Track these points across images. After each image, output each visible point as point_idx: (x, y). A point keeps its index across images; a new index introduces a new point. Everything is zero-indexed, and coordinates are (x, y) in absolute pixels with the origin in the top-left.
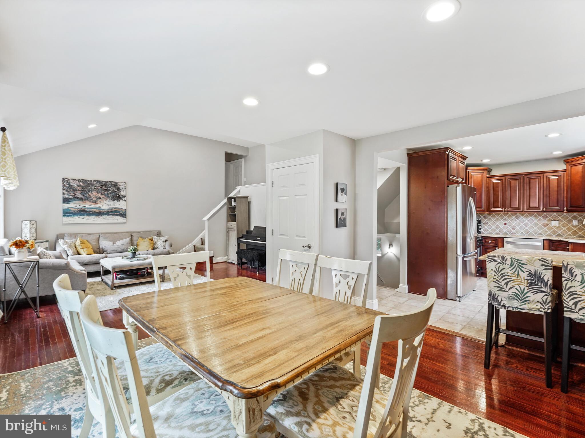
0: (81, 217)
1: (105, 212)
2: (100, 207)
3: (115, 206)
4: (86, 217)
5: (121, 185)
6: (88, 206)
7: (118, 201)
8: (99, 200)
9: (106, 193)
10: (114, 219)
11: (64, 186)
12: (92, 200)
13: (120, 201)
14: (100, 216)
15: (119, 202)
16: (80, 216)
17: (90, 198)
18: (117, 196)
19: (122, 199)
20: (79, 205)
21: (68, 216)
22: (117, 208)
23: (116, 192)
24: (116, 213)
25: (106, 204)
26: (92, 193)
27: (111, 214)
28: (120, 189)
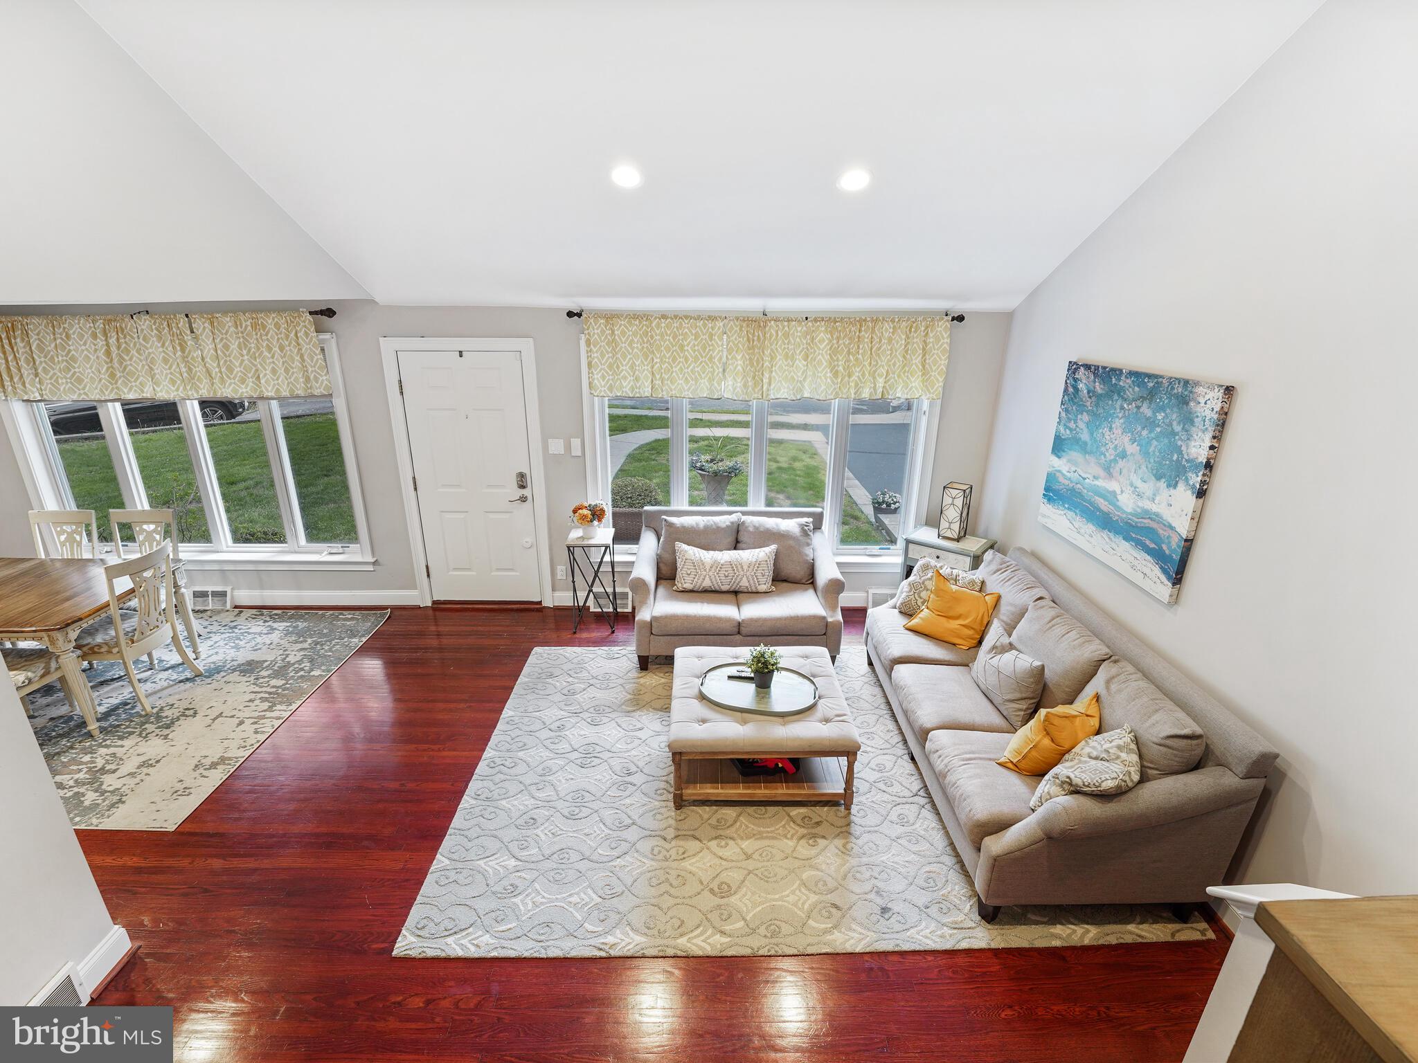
0: (1070, 514)
1: (1122, 520)
2: (1114, 493)
3: (1154, 508)
4: (1079, 522)
5: (1202, 401)
6: (1091, 478)
7: (1169, 486)
8: (1121, 463)
9: (1145, 433)
10: (1136, 563)
11: (1066, 390)
12: (1105, 456)
13: (1175, 486)
14: (1105, 534)
15: (1172, 491)
16: (1068, 509)
17: (1103, 449)
18: (1175, 457)
19: (1187, 480)
20: (1073, 469)
21: (1050, 500)
22: (1156, 517)
23: (1177, 434)
24: (1148, 542)
25: (1132, 485)
26: (1111, 428)
27: (1133, 539)
28: (1192, 423)
